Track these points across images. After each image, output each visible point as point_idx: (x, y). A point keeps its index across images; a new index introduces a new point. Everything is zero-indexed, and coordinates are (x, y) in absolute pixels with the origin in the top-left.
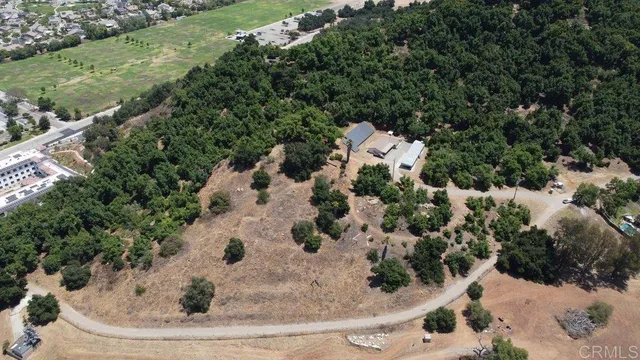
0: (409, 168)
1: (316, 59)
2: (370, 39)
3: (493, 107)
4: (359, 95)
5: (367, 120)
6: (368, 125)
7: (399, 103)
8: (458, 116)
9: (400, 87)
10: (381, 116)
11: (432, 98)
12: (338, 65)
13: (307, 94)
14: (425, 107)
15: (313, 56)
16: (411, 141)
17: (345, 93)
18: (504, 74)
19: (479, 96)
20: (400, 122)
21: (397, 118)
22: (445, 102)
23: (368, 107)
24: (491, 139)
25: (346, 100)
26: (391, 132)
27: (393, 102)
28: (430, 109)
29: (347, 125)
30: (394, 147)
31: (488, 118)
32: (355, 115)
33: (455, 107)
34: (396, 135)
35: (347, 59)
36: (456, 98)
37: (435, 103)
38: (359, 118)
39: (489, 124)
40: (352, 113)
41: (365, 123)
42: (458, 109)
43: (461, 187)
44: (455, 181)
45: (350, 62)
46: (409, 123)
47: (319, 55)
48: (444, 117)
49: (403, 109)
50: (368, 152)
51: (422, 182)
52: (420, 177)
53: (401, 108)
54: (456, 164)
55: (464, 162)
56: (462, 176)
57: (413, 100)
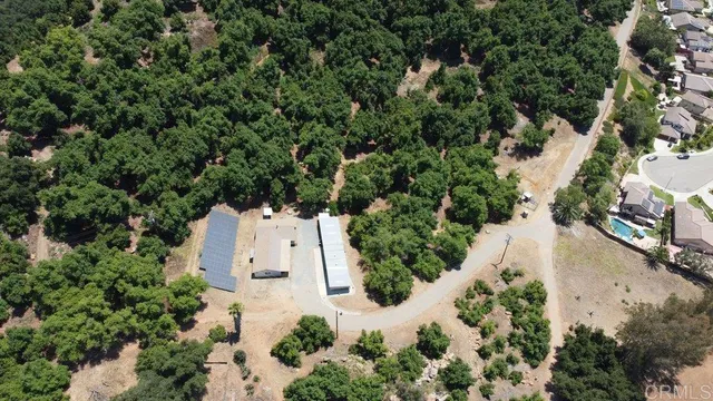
0: (345, 290)
1: (53, 108)
2: (139, 25)
4: (181, 164)
5: (216, 203)
6: (222, 211)
10: (241, 190)
12: (111, 111)
15: (43, 104)
18: (375, 26)
21: (269, 182)
26: (267, 209)
30: (292, 245)
34: (277, 209)
35: (120, 89)
43: (430, 280)
45: (129, 92)
46: (295, 185)
47: (54, 97)
50: (253, 276)
51: (377, 305)
52: (369, 297)
53: (270, 163)
54: (413, 247)
55: (421, 237)
56: (427, 261)
57: (278, 135)
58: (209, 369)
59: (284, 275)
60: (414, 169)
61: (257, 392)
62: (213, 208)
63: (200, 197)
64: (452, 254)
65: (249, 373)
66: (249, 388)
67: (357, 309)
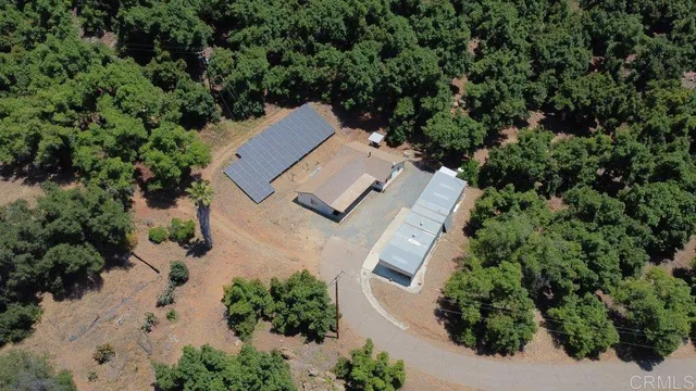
0: (405, 278)
3: (657, 66)
5: (316, 97)
6: (318, 114)
7: (405, 53)
8: (567, 93)
9: (416, 11)
10: (353, 91)
11: (500, 41)
13: (139, 23)
14: (478, 67)
16: (429, 166)
17: (260, 22)
19: (619, 37)
20: (405, 107)
21: (396, 97)
22: (534, 53)
23: (321, 63)
24: (667, 173)
25: (258, 41)
26: (377, 137)
27: (389, 52)
28: (489, 73)
29: (261, 114)
30: (376, 188)
31: (651, 103)
32: (285, 84)
33: (560, 68)
34: (393, 142)
36: (566, 43)
37: (506, 56)
38: (295, 94)
39: (655, 121)
40: (269, 80)
41: (312, 107)
42: (567, 74)
43: (572, 351)
44: (553, 326)
46: (429, 114)
48: (528, 95)
49: (414, 70)
50: (296, 201)
51: (444, 333)
52: (438, 313)
53: (408, 67)
54: (564, 275)
55: (591, 266)
56: (582, 315)
57: (445, 45)
58: (131, 265)
59: (336, 216)
60: (645, 171)
61: (156, 334)
62: (311, 104)
63: (292, 73)
64: (643, 327)
65: (171, 302)
66: (151, 322)
67: (404, 320)
